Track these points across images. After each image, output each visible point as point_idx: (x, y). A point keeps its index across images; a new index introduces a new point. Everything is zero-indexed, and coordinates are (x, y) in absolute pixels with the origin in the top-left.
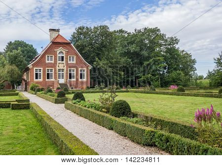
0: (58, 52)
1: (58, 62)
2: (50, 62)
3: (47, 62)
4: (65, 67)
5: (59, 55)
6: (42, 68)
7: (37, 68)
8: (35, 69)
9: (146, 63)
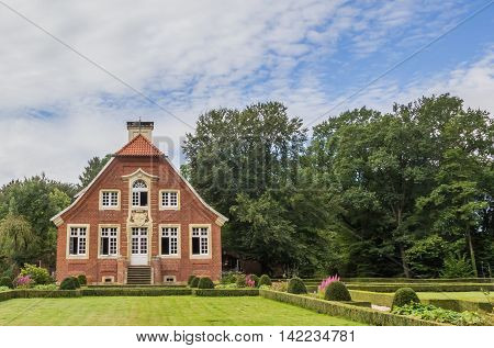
0: (131, 182)
1: (132, 208)
2: (110, 207)
3: (102, 207)
4: (151, 220)
5: (136, 190)
6: (88, 226)
7: (74, 225)
8: (69, 226)
9: (421, 201)
